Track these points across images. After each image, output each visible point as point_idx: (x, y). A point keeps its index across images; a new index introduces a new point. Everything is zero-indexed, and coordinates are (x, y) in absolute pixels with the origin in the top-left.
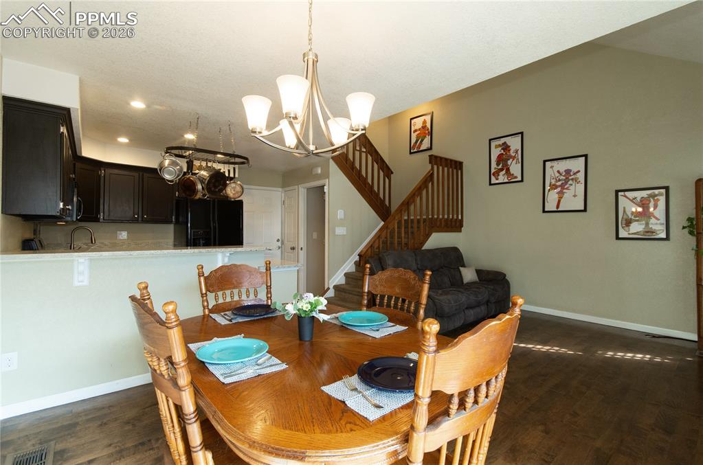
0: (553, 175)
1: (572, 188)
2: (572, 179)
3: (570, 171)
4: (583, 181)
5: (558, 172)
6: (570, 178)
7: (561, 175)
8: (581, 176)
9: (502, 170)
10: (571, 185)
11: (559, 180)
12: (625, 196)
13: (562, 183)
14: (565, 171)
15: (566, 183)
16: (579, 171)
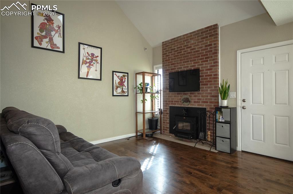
0: (84, 54)
1: (95, 65)
2: (95, 60)
3: (94, 55)
4: (100, 63)
5: (88, 53)
6: (94, 59)
7: (89, 55)
8: (99, 59)
9: (45, 37)
10: (94, 63)
11: (88, 59)
12: (116, 75)
13: (90, 61)
14: (91, 54)
15: (92, 61)
16: (98, 56)
